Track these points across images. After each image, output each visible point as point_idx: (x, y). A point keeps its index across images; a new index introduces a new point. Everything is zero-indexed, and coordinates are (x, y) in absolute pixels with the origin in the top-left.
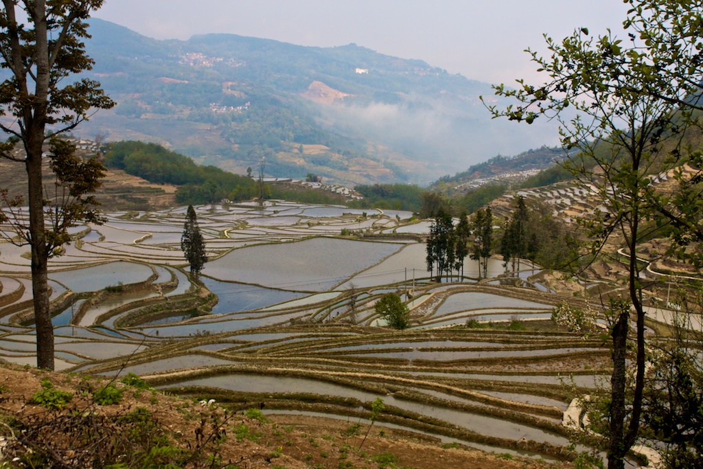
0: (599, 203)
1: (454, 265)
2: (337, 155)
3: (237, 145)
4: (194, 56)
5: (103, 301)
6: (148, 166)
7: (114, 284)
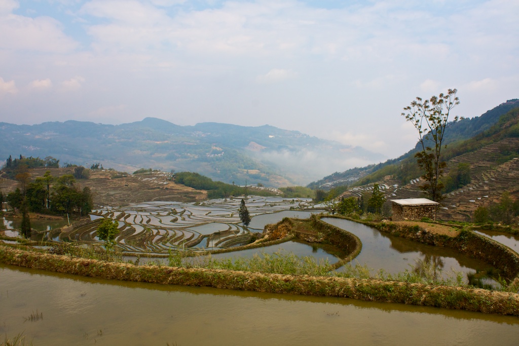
2: (264, 174)
3: (219, 171)
4: (198, 133)
7: (217, 231)
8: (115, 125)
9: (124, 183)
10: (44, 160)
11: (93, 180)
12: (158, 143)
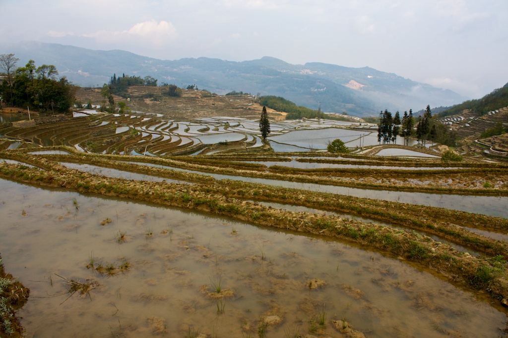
0: (466, 122)
1: (391, 138)
4: (306, 71)
5: (216, 148)
6: (276, 105)
8: (237, 62)
9: (211, 102)
10: (144, 79)
11: (185, 98)
12: (271, 77)
